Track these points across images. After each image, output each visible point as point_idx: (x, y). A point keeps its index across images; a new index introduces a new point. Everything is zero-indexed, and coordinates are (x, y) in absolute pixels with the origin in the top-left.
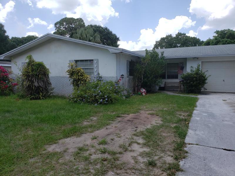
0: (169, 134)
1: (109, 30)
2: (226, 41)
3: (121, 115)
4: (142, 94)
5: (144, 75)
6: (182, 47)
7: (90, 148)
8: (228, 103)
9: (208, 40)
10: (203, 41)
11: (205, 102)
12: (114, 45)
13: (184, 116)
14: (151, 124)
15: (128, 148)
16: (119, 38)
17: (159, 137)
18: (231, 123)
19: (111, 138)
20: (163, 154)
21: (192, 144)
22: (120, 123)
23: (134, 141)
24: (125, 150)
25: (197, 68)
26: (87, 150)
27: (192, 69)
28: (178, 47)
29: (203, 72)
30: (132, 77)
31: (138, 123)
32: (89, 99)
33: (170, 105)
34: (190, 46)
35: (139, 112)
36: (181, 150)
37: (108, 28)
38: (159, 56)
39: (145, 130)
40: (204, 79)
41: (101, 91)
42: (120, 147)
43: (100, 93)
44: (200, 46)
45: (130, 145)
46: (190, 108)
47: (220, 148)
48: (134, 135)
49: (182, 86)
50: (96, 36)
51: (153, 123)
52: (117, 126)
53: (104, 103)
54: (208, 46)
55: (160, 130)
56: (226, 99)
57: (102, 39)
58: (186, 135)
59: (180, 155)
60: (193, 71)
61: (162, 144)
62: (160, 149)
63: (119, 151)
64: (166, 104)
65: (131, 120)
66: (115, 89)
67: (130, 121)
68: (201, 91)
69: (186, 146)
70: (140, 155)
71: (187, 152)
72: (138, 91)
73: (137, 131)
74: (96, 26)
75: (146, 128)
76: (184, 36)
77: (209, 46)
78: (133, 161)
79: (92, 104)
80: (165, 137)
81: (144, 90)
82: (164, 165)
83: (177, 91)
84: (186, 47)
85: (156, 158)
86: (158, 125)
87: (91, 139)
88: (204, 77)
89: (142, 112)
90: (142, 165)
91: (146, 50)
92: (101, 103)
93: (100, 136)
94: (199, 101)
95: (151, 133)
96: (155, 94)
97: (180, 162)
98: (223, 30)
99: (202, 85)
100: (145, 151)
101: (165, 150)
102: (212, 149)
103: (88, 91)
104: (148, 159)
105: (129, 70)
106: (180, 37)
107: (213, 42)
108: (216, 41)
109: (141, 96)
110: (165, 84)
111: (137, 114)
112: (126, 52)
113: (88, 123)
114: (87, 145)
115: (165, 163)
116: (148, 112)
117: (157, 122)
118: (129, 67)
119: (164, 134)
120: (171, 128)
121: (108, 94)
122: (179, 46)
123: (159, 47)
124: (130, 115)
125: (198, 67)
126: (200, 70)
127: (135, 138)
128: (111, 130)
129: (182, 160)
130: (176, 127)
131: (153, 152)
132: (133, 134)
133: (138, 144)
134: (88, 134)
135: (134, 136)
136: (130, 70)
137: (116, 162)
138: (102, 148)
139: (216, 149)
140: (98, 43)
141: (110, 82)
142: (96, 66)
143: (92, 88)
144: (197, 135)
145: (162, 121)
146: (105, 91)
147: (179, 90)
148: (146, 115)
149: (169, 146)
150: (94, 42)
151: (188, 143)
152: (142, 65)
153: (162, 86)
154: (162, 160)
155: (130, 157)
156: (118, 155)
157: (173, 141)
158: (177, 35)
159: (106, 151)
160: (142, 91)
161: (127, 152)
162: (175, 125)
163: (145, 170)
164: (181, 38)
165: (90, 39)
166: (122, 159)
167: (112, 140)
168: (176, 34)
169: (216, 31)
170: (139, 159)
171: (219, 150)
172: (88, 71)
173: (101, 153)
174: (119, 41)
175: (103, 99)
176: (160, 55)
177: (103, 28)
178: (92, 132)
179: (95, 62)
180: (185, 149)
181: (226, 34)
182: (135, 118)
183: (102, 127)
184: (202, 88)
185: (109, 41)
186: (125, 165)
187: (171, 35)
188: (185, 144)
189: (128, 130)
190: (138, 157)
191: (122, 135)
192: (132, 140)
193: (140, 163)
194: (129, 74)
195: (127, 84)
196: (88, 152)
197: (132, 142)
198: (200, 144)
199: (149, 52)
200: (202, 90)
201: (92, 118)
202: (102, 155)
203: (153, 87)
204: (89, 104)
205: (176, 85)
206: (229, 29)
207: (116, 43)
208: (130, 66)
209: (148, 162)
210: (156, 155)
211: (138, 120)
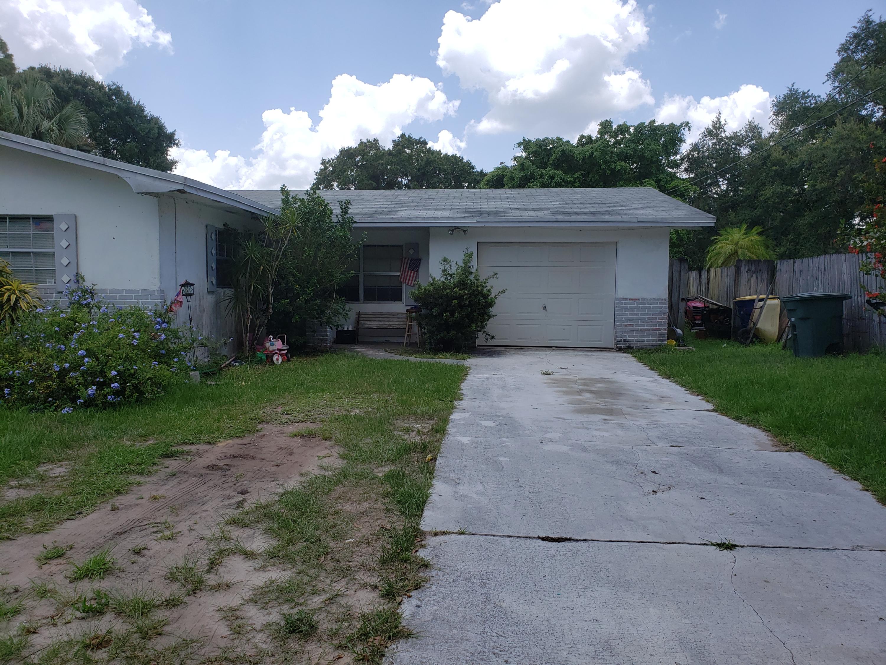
0: (365, 505)
1: (128, 98)
2: (552, 178)
3: (180, 448)
4: (269, 358)
5: (277, 284)
6: (414, 188)
7: (29, 603)
8: (556, 381)
9: (498, 168)
10: (482, 172)
11: (488, 379)
12: (151, 160)
13: (419, 433)
14: (302, 475)
15: (206, 577)
16: (173, 135)
17: (330, 520)
18: (565, 449)
19: (131, 546)
20: (344, 582)
21: (444, 533)
22: (176, 481)
23: (231, 545)
24: (190, 587)
25: (461, 264)
26: (16, 612)
27: (447, 266)
28: (400, 186)
29: (481, 279)
30: (229, 292)
31: (249, 474)
32: (33, 387)
33: (374, 396)
34: (441, 188)
35: (258, 431)
36: (405, 562)
37: (125, 89)
38: (333, 216)
39: (276, 499)
40: (486, 302)
41: (89, 353)
42: (172, 578)
43: (86, 359)
44: (474, 187)
45: (213, 565)
46: (441, 405)
47: (530, 538)
48: (234, 522)
49: (415, 328)
50: (68, 118)
51: (310, 469)
52: (160, 493)
53: (103, 403)
54: (497, 191)
55: (334, 494)
56: (552, 368)
57: (98, 134)
58: (424, 502)
59: (404, 580)
60: (451, 275)
61: (341, 545)
62: (330, 565)
63: (167, 595)
64: (360, 394)
65: (221, 463)
66: (154, 344)
67: (220, 469)
68: (478, 342)
69: (423, 543)
70: (253, 601)
71: (426, 566)
72: (253, 350)
73: (246, 506)
74: (66, 75)
75: (282, 491)
76: (419, 151)
77: (502, 191)
78: (223, 630)
79: (45, 408)
80: (351, 519)
81: (278, 344)
82: (346, 624)
83: (399, 344)
84: (428, 187)
85: (316, 601)
86: (327, 474)
87: (38, 559)
88: (485, 297)
89: (267, 428)
90: (259, 638)
91: (283, 190)
92: (90, 403)
93: (83, 544)
94: (469, 377)
95: (298, 507)
96: (321, 358)
97: (402, 606)
98: (543, 141)
99: (479, 324)
100: (273, 582)
101: (349, 568)
102: (508, 544)
103: (25, 352)
104: (285, 612)
105: (214, 266)
106: (407, 150)
107: (512, 179)
108: (523, 174)
109: (267, 367)
110: (358, 322)
111: (246, 441)
112: (201, 194)
113: (23, 493)
114: (17, 591)
115: (349, 616)
116: (291, 429)
117: (324, 462)
118: (214, 252)
119: (347, 507)
120: (373, 481)
121: (125, 361)
122: (404, 182)
123: (335, 184)
124: (220, 444)
125: (466, 262)
126: (473, 270)
127: (236, 533)
128: (134, 514)
129: (410, 597)
130: (389, 477)
131: (306, 579)
132: (227, 518)
133: (249, 555)
134: (23, 540)
135: (230, 528)
136: (219, 262)
137: (149, 644)
138: (90, 595)
139: (521, 541)
140: (79, 149)
141: (132, 314)
142: (64, 244)
143: (49, 337)
144: (462, 498)
145: (342, 457)
146: (109, 351)
147: (405, 340)
148: (283, 441)
149: (366, 549)
150: (56, 143)
151: (431, 532)
152: (269, 245)
153: (346, 329)
154: (340, 605)
155: (214, 613)
156: (161, 614)
157: (378, 528)
158: (396, 144)
159: (107, 605)
160: (272, 348)
161: (198, 595)
162: (386, 469)
163: (273, 655)
164: (410, 156)
165: (37, 128)
166: (179, 628)
167: (137, 552)
168: (396, 139)
169: (521, 140)
170: (250, 618)
171: (528, 541)
172: (30, 264)
173: (84, 615)
174: (174, 148)
175: (100, 386)
176: (336, 211)
177: (102, 87)
178: (43, 529)
179: (64, 227)
180: (422, 554)
181: (551, 155)
182: (240, 456)
183: (93, 505)
184: (480, 334)
185: (131, 144)
186: (190, 650)
187: (376, 140)
188: (423, 534)
189: (205, 507)
190: (246, 607)
191: (183, 527)
192: (223, 545)
193: (253, 633)
194: (214, 281)
195: (206, 319)
196: (19, 622)
197: (221, 552)
198: (470, 530)
199: (295, 199)
200: (481, 339)
201: (42, 469)
202: (84, 624)
203: (314, 331)
204: (31, 410)
205: (395, 324)
206: (559, 138)
207: (164, 152)
208: (220, 249)
209: (283, 623)
210: (315, 593)
211: (249, 464)
